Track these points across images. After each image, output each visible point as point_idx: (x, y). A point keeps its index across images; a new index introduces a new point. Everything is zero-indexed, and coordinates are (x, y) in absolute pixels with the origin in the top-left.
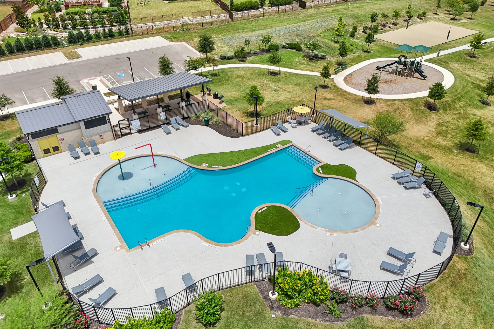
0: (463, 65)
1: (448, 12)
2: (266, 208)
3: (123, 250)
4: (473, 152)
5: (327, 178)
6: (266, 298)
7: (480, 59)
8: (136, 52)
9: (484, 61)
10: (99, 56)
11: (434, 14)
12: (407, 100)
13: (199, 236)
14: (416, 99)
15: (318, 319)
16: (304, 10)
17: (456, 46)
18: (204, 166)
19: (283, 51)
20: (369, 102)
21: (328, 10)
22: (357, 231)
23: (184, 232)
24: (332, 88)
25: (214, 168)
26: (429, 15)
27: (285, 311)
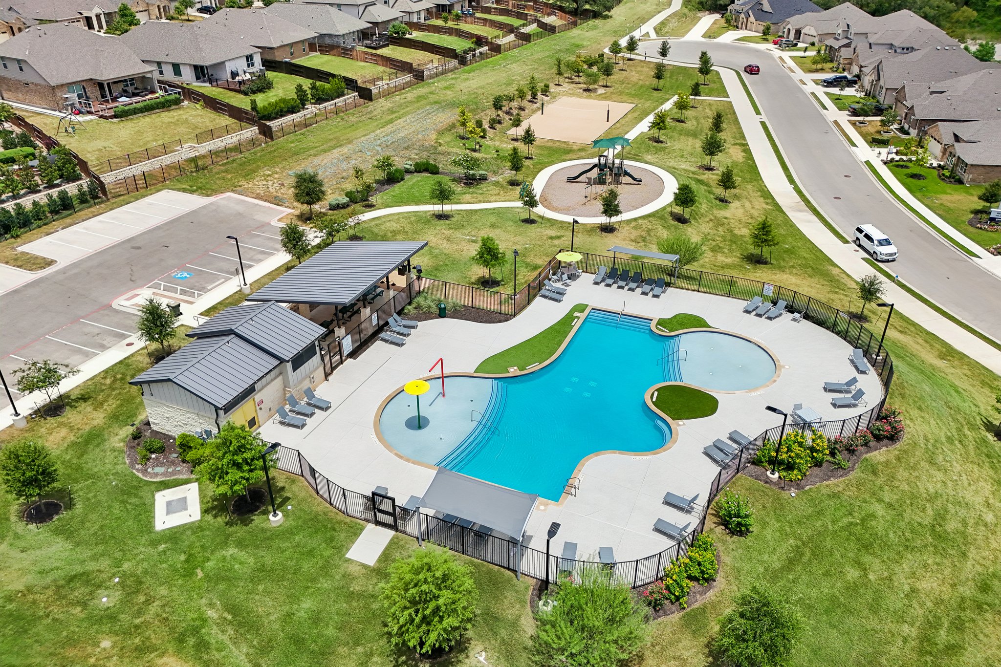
0: (657, 156)
1: (570, 81)
2: (656, 393)
3: (550, 507)
4: (766, 263)
5: (678, 335)
6: (768, 481)
7: (669, 144)
8: (158, 228)
9: (675, 146)
10: (89, 251)
11: (556, 85)
12: (649, 216)
13: (619, 453)
14: (658, 213)
15: (832, 479)
16: (370, 103)
17: (627, 130)
18: (513, 371)
19: (412, 179)
20: (608, 229)
21: (409, 99)
22: (775, 381)
23: (597, 456)
24: (540, 220)
25: (530, 369)
26: (553, 89)
27: (798, 485)
